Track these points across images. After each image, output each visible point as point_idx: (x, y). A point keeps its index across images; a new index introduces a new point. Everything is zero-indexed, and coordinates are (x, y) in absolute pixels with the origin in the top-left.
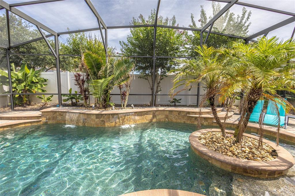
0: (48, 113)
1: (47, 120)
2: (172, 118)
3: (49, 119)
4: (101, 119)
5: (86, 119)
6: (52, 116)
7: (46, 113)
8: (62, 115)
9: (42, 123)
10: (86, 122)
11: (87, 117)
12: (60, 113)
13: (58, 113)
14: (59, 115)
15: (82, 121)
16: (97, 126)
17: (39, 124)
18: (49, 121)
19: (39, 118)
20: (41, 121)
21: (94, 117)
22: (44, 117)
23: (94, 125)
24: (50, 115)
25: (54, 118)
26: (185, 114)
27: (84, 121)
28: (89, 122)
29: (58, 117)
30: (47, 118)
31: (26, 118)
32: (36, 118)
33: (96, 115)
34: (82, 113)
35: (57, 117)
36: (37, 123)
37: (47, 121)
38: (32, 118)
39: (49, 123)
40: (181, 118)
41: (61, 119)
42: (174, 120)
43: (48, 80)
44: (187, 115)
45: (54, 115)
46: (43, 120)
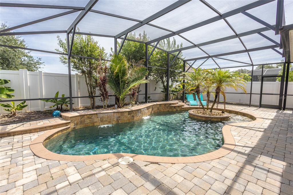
0: (76, 118)
1: (74, 125)
2: (160, 109)
3: (77, 124)
4: (132, 115)
5: (119, 117)
6: (80, 120)
7: (74, 118)
8: (91, 118)
9: (70, 130)
10: (120, 120)
11: (121, 115)
12: (88, 116)
13: (86, 116)
14: (87, 118)
15: (115, 119)
16: (129, 121)
17: (68, 131)
18: (77, 126)
19: (67, 124)
20: (70, 127)
21: (126, 114)
22: (73, 123)
23: (126, 121)
24: (79, 120)
25: (81, 122)
26: (168, 105)
27: (118, 118)
28: (123, 118)
29: (86, 120)
30: (75, 123)
31: (52, 128)
32: (65, 125)
33: (129, 112)
34: (117, 112)
35: (84, 121)
36: (66, 131)
37: (75, 127)
38: (60, 126)
39: (76, 128)
40: (166, 108)
41: (89, 122)
42: (162, 110)
43: (10, 81)
44: (170, 106)
45: (82, 119)
46: (72, 126)
